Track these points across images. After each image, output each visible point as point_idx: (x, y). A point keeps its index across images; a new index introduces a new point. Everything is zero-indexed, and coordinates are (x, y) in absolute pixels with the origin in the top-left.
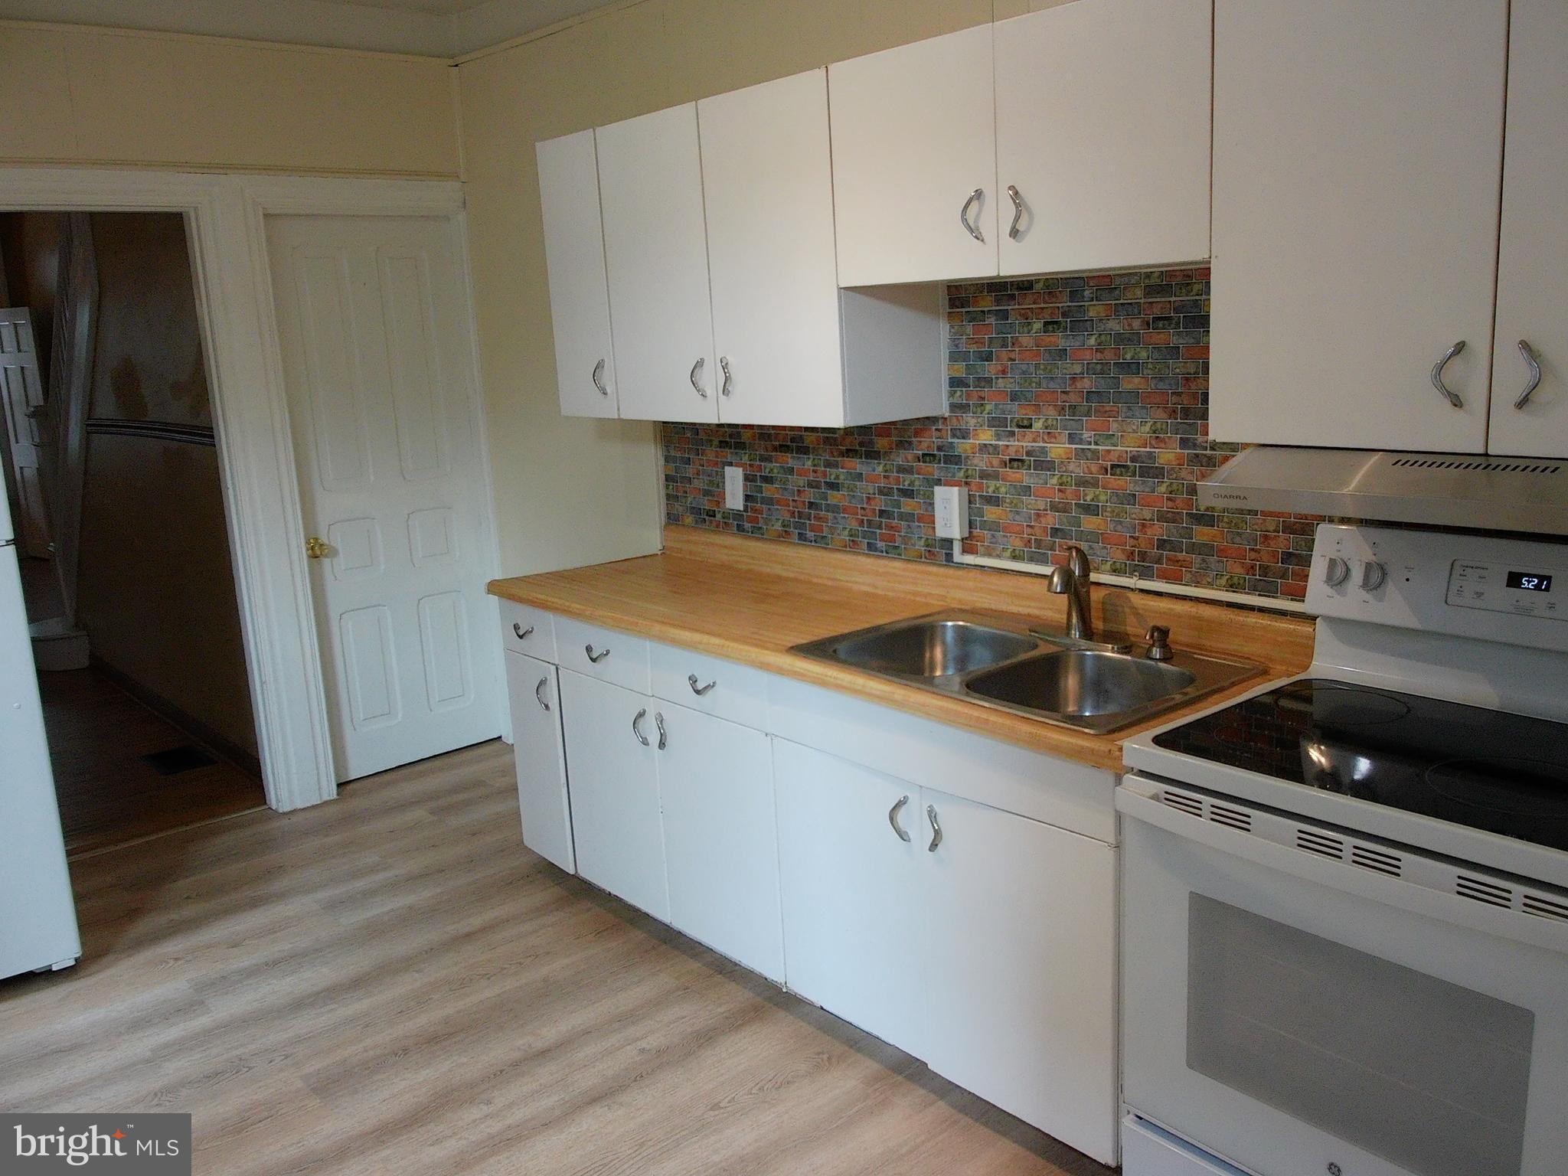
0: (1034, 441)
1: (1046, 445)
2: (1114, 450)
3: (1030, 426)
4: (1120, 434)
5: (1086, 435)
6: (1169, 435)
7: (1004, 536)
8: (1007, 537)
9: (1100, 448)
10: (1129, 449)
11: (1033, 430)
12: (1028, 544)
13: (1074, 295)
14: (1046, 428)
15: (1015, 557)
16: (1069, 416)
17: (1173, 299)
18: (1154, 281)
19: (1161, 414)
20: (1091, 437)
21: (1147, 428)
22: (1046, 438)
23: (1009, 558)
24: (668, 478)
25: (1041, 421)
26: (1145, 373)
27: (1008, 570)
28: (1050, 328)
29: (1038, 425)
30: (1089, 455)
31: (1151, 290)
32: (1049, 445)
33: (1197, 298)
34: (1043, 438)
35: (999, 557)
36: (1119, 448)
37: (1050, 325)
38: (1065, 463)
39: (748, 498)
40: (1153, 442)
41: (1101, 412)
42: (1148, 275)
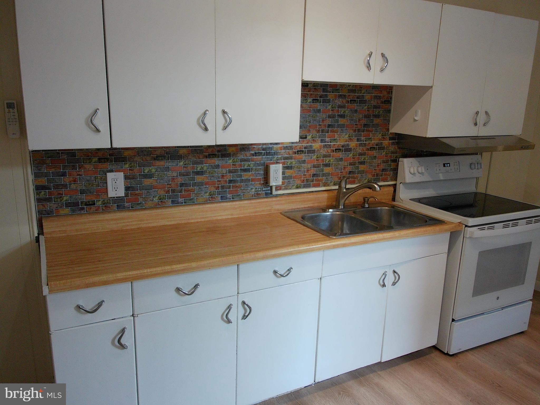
0: (307, 143)
1: (312, 144)
2: (336, 144)
3: (306, 138)
4: (338, 138)
5: (327, 139)
6: (354, 138)
7: (293, 181)
8: (294, 180)
9: (332, 143)
10: (341, 143)
11: (307, 139)
12: (303, 182)
13: (324, 90)
14: (312, 138)
15: (297, 187)
16: (321, 133)
17: (356, 94)
18: (351, 88)
19: (352, 131)
20: (329, 140)
21: (347, 136)
22: (312, 142)
23: (295, 188)
24: (38, 188)
25: (310, 136)
26: (347, 118)
27: (294, 193)
28: (315, 102)
29: (309, 137)
30: (328, 146)
31: (350, 91)
32: (313, 144)
33: (363, 94)
34: (311, 142)
35: (290, 189)
36: (338, 143)
37: (315, 100)
38: (319, 150)
39: (127, 189)
40: (349, 140)
41: (332, 131)
42: (349, 86)
